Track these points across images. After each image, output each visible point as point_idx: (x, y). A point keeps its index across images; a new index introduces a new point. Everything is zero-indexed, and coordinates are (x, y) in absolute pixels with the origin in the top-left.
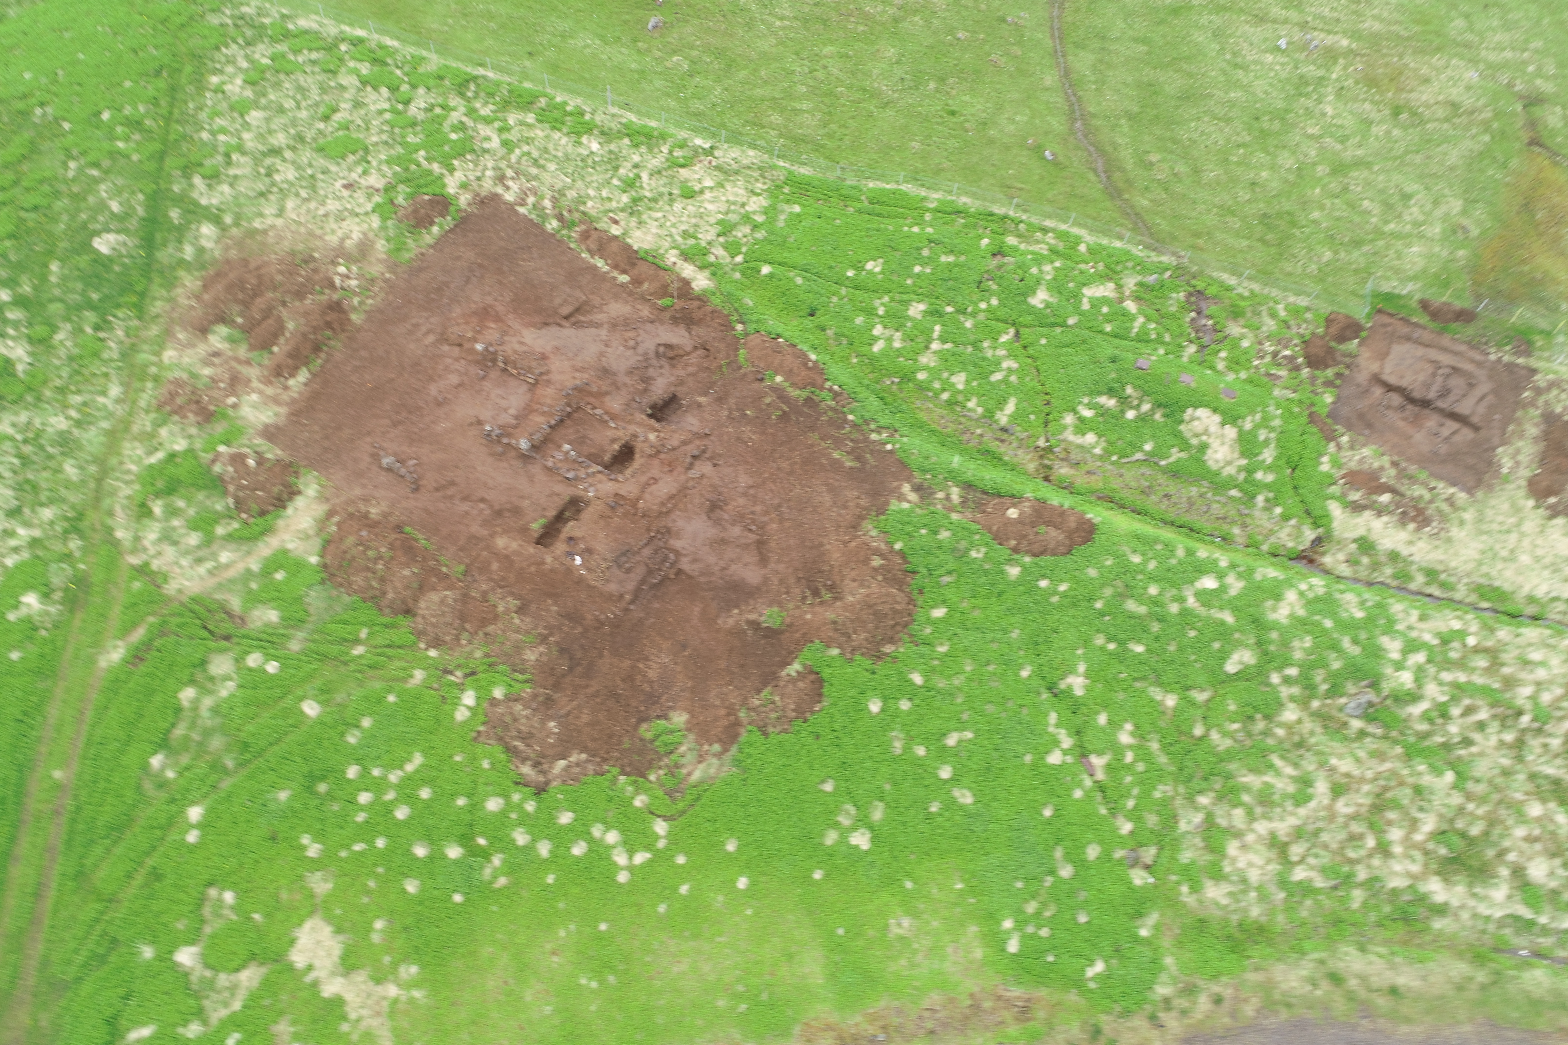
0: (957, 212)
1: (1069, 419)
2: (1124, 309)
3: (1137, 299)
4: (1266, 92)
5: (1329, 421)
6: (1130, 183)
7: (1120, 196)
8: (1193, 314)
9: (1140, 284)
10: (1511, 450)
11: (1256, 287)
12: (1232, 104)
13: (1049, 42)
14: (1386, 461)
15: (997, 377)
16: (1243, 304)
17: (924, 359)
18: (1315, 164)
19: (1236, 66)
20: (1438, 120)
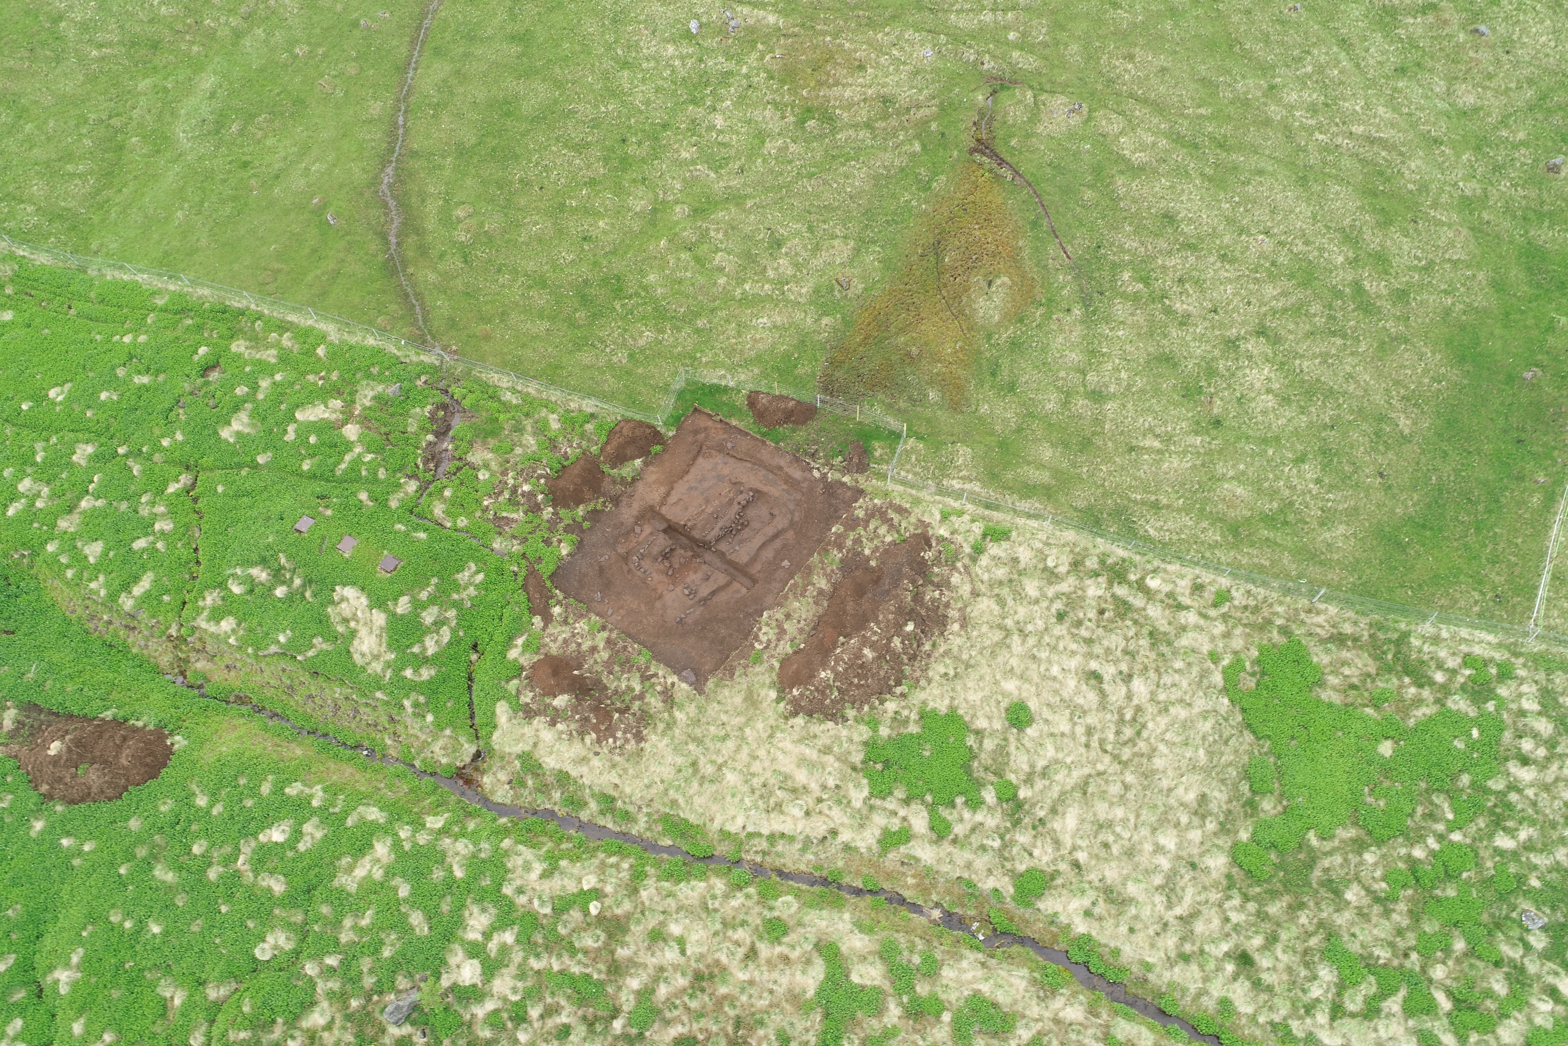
0: (184, 311)
1: (210, 599)
2: (341, 436)
3: (365, 421)
4: (647, 103)
5: (548, 584)
6: (423, 250)
7: (405, 269)
8: (430, 437)
9: (377, 398)
10: (779, 615)
11: (532, 389)
12: (595, 123)
13: (402, 52)
14: (601, 639)
15: (140, 544)
16: (502, 417)
17: (63, 524)
18: (677, 202)
19: (625, 64)
20: (855, 126)
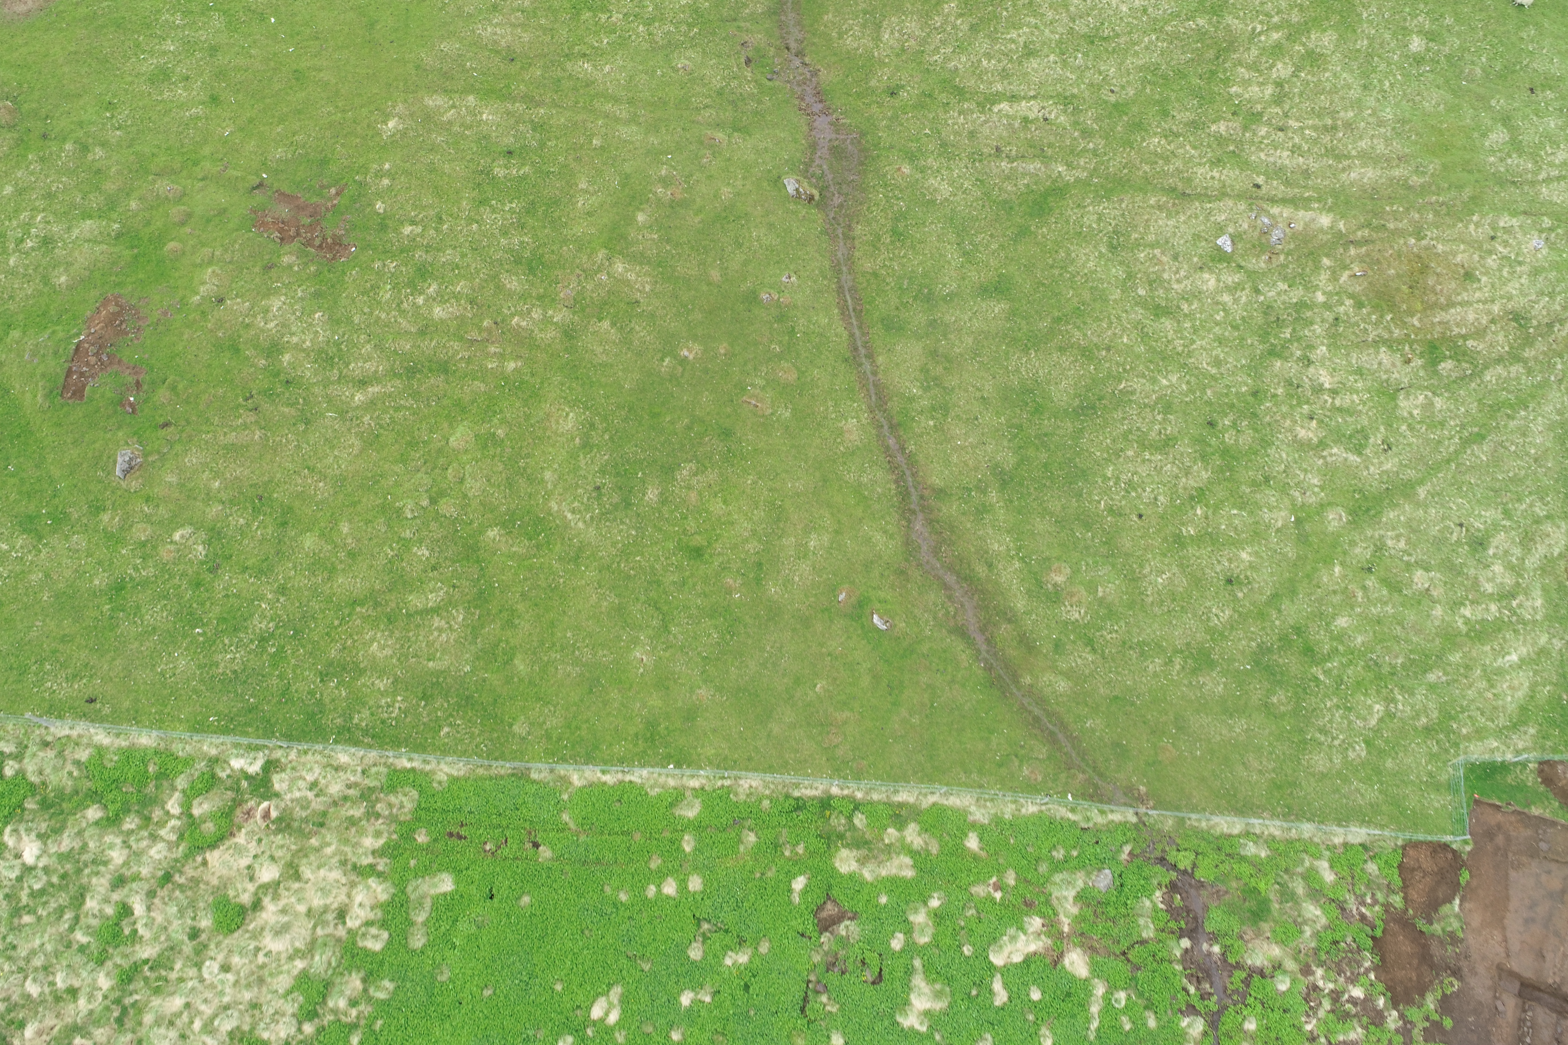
2: (1066, 975)
3: (1083, 940)
6: (1027, 644)
7: (1015, 678)
8: (1186, 943)
9: (1084, 900)
12: (1165, 406)
13: (838, 333)
18: (1322, 507)
20: (1499, 360)
